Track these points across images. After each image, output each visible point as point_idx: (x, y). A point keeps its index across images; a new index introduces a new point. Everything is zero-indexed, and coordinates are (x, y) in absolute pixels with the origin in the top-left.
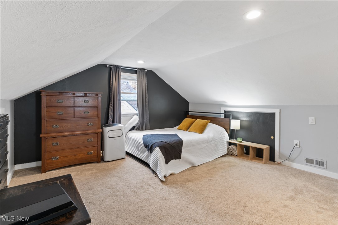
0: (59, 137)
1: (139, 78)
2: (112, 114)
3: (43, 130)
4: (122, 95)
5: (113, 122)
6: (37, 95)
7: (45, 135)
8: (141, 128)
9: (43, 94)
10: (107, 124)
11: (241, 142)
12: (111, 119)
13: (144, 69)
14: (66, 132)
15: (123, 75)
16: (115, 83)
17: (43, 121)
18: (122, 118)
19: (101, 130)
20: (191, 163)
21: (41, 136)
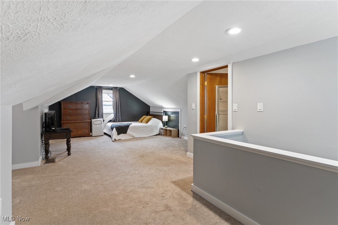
0: (69, 123)
1: (114, 93)
2: (98, 113)
3: (62, 119)
4: (103, 102)
5: (98, 117)
6: (59, 103)
7: (63, 122)
8: (115, 121)
9: (62, 103)
10: (95, 118)
11: (167, 128)
12: (97, 115)
13: (117, 88)
14: (73, 121)
15: (104, 91)
16: (99, 96)
17: (62, 115)
18: (104, 115)
19: (90, 121)
20: (133, 137)
21: (61, 122)
